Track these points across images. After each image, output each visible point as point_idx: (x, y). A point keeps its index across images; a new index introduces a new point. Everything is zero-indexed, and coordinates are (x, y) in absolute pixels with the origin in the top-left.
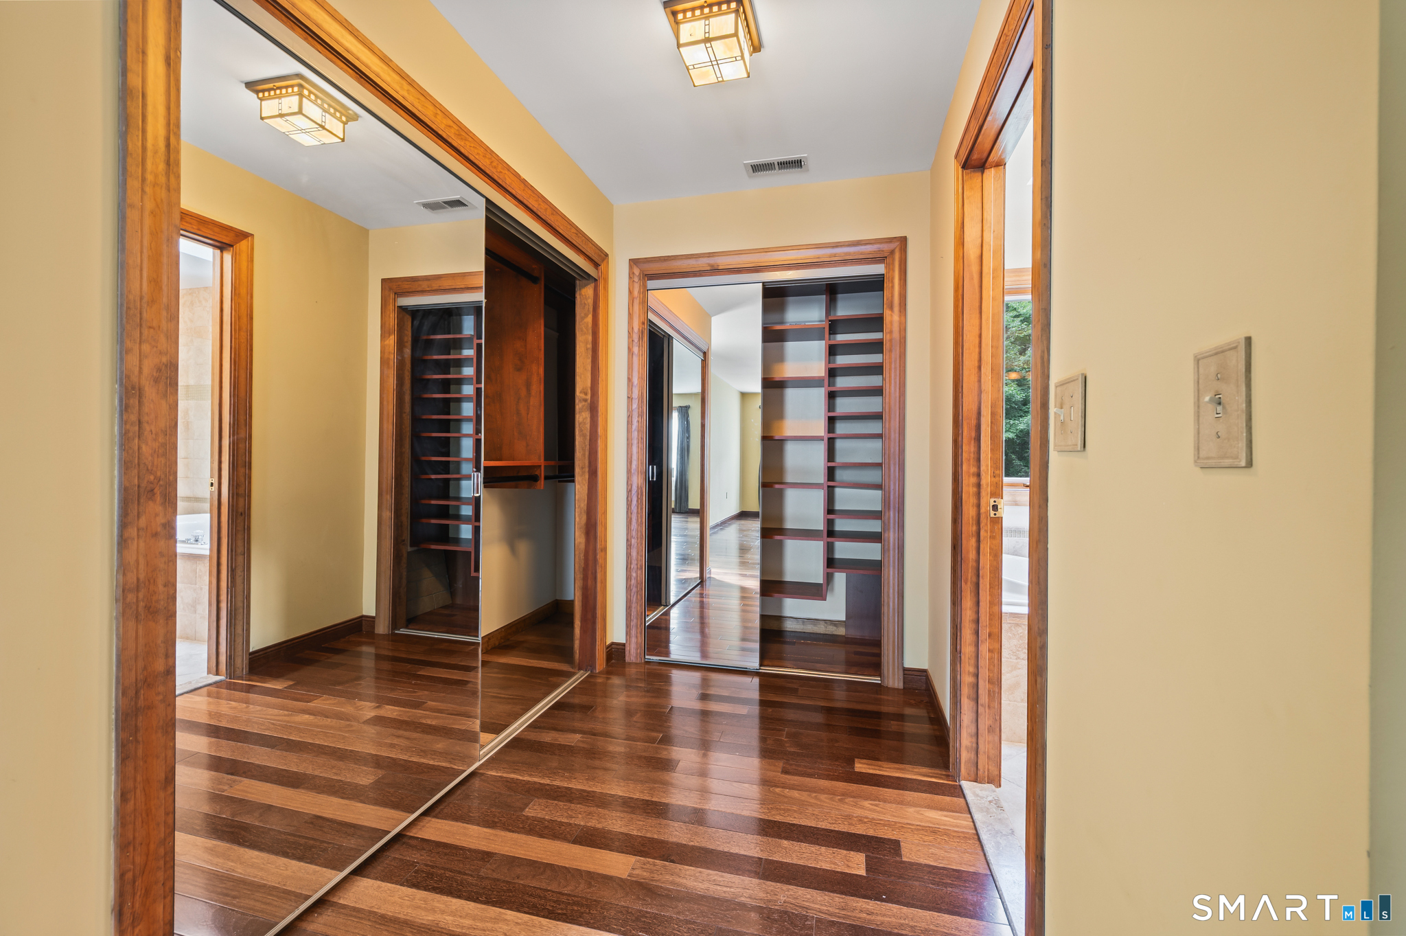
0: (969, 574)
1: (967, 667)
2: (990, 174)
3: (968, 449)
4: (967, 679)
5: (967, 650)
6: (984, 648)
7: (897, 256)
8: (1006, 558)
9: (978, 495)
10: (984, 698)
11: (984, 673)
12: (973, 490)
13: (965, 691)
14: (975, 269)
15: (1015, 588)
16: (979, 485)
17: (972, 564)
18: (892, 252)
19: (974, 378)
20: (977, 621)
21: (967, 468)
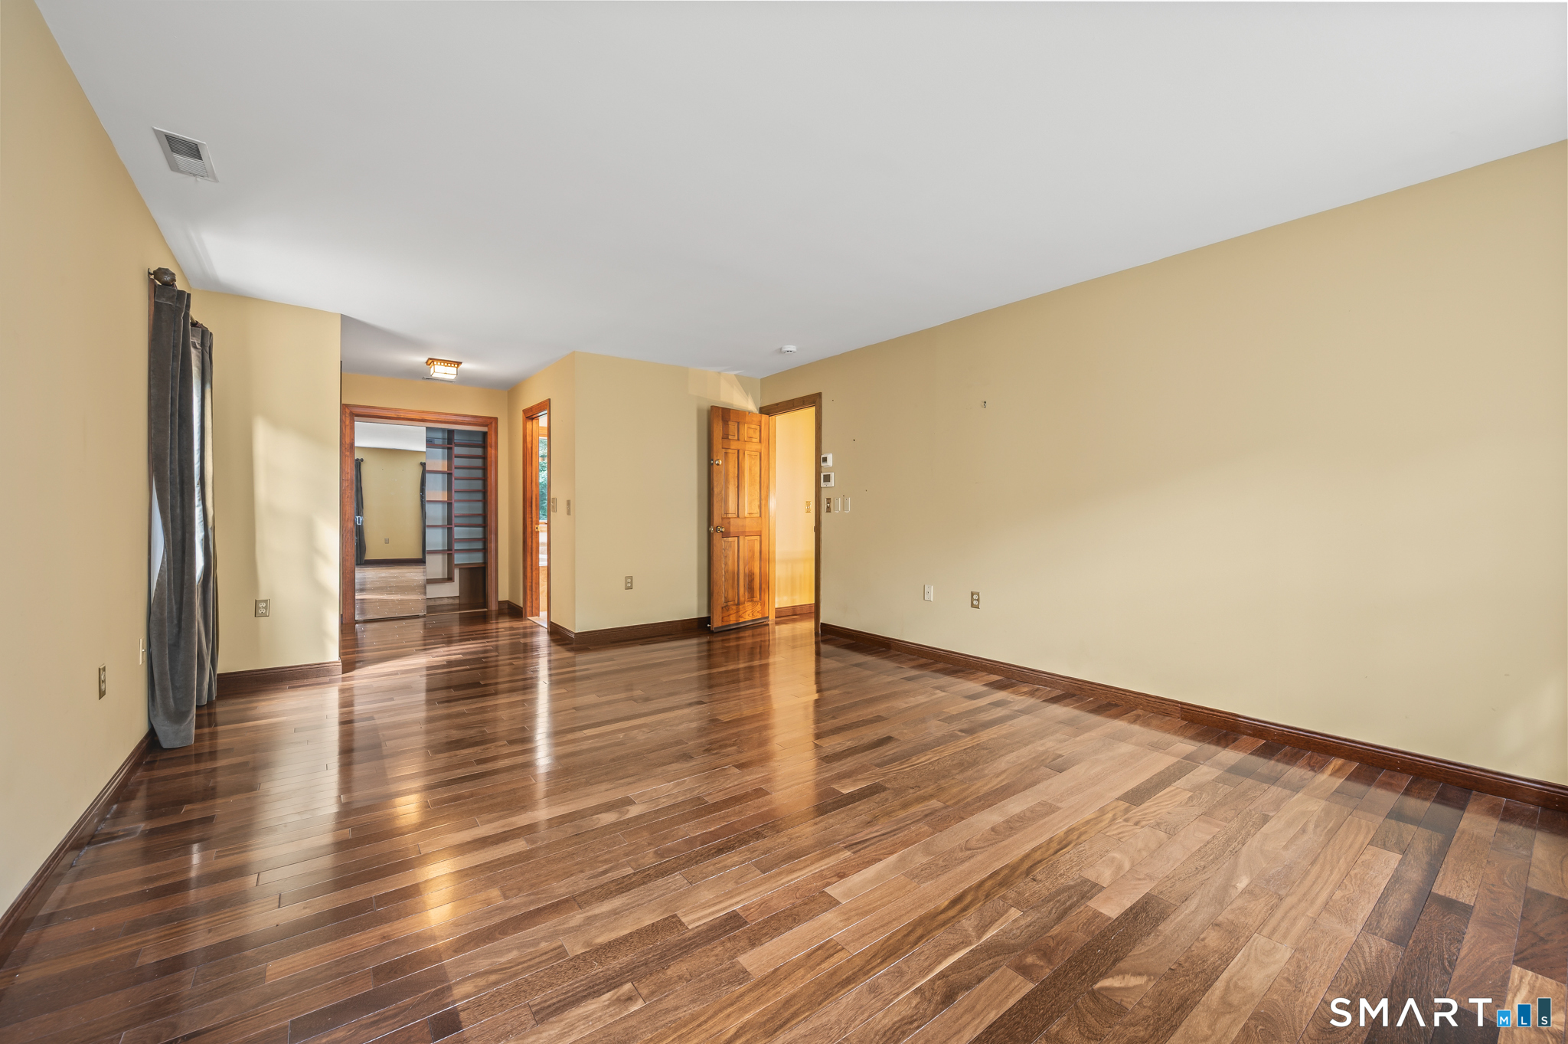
0: (529, 550)
1: (529, 580)
2: (535, 421)
3: (528, 509)
4: (529, 584)
5: (529, 574)
6: (534, 573)
7: (493, 425)
8: (540, 548)
9: (532, 524)
10: (534, 589)
11: (534, 582)
12: (530, 523)
13: (528, 588)
14: (530, 451)
15: (543, 560)
16: (532, 521)
17: (530, 546)
18: (491, 423)
19: (530, 486)
20: (532, 565)
21: (528, 516)
